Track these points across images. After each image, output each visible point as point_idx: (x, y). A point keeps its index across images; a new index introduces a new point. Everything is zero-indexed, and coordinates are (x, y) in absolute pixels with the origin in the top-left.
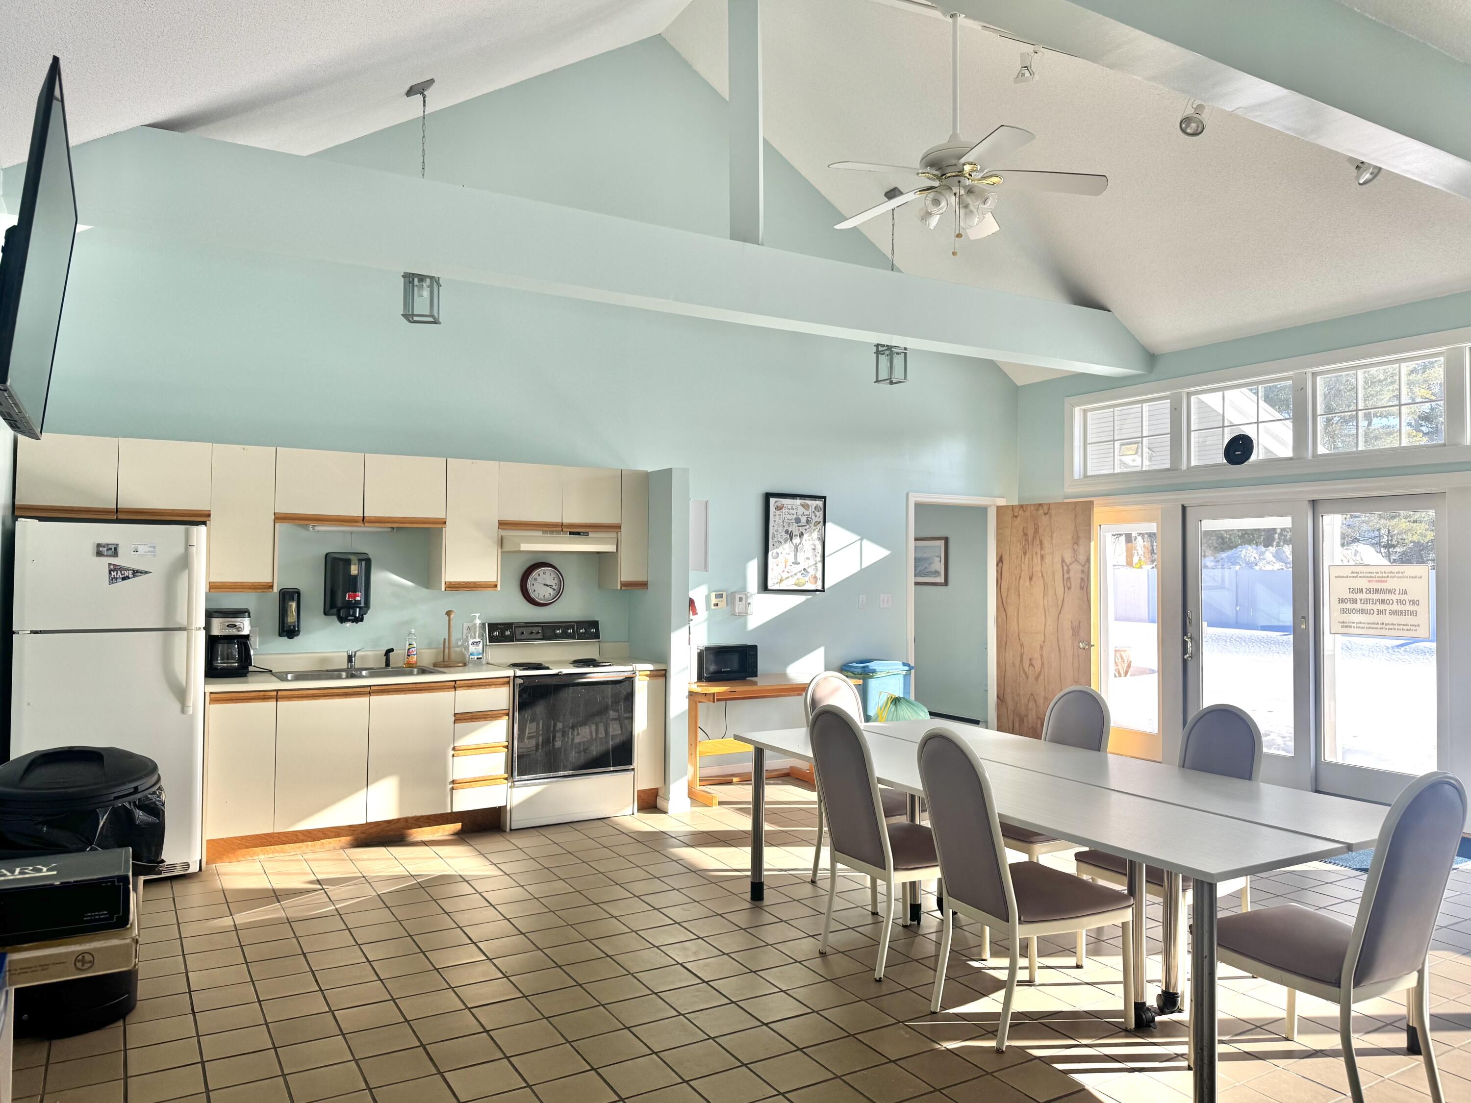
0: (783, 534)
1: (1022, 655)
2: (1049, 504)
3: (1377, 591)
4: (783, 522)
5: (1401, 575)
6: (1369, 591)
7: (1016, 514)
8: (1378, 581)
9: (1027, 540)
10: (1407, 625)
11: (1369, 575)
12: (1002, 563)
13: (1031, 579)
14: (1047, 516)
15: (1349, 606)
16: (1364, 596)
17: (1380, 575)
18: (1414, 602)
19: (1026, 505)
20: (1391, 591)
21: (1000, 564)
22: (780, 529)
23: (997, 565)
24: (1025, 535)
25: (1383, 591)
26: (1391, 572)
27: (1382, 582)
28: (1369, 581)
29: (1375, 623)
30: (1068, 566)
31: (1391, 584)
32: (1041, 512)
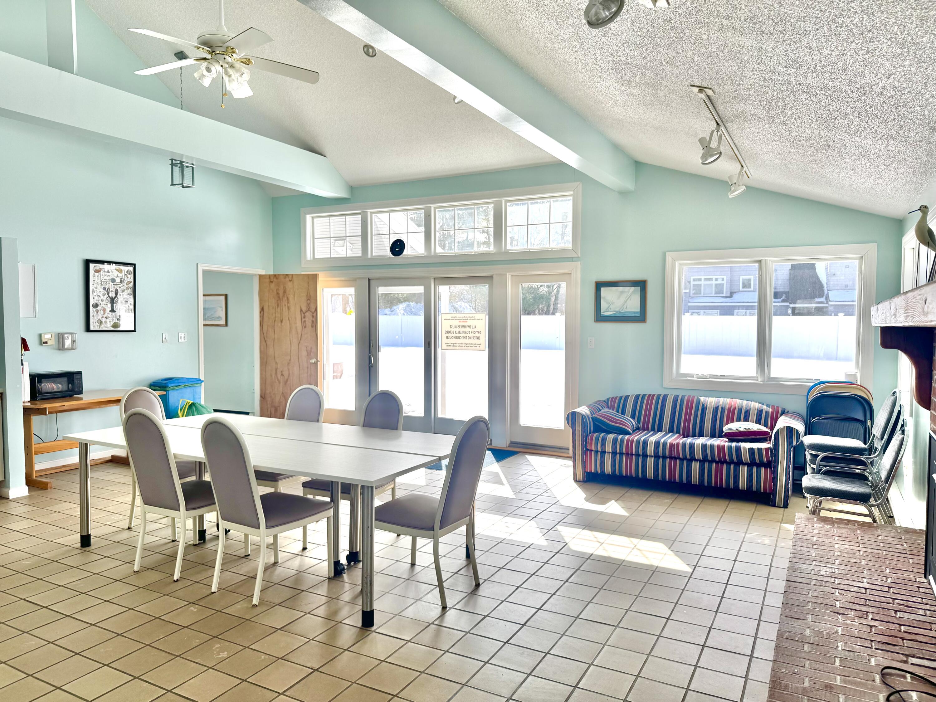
0: (102, 290)
1: (276, 370)
2: (292, 275)
3: (463, 327)
4: (101, 281)
5: (473, 318)
6: (459, 327)
7: (272, 280)
8: (463, 322)
9: (279, 297)
10: (476, 344)
11: (459, 318)
12: (263, 311)
13: (282, 321)
14: (291, 282)
15: (450, 335)
16: (457, 329)
17: (464, 318)
18: (479, 332)
19: (278, 275)
20: (469, 327)
21: (262, 312)
22: (99, 287)
23: (260, 313)
24: (278, 294)
25: (465, 327)
26: (470, 317)
27: (465, 322)
28: (460, 322)
29: (461, 344)
30: (304, 314)
31: (470, 323)
32: (287, 279)
